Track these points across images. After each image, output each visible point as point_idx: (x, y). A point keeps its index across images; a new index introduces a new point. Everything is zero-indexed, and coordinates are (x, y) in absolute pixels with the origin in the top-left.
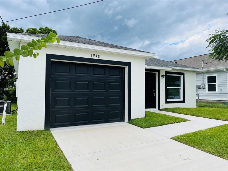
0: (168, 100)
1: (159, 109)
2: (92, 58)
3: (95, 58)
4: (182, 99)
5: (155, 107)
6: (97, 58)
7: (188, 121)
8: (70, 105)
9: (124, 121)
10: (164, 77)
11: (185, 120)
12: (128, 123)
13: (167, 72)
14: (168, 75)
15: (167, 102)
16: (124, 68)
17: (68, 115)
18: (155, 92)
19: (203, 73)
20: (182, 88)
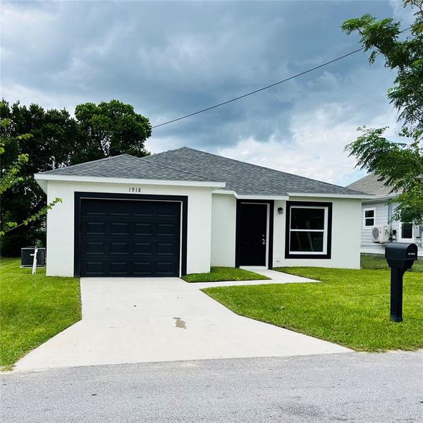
0: (291, 253)
1: (271, 267)
2: (131, 193)
3: (134, 193)
4: (325, 252)
5: (263, 265)
6: (138, 193)
8: (104, 252)
9: (179, 277)
10: (284, 211)
14: (292, 207)
15: (288, 256)
16: (180, 203)
17: (101, 263)
18: (265, 238)
20: (325, 231)
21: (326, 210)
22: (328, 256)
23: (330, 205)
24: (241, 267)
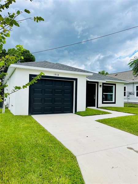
0: (104, 102)
1: (97, 107)
2: (55, 76)
4: (114, 101)
5: (95, 106)
7: (111, 113)
8: (42, 103)
9: (73, 113)
10: (102, 86)
11: (109, 113)
12: (75, 114)
13: (103, 84)
14: (104, 85)
15: (103, 103)
16: (73, 82)
17: (40, 108)
18: (95, 96)
19: (133, 83)
20: (114, 94)
21: (114, 86)
22: (115, 103)
23: (115, 85)
24: (88, 107)
